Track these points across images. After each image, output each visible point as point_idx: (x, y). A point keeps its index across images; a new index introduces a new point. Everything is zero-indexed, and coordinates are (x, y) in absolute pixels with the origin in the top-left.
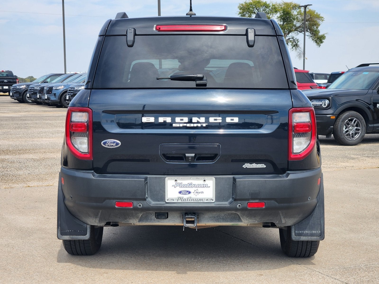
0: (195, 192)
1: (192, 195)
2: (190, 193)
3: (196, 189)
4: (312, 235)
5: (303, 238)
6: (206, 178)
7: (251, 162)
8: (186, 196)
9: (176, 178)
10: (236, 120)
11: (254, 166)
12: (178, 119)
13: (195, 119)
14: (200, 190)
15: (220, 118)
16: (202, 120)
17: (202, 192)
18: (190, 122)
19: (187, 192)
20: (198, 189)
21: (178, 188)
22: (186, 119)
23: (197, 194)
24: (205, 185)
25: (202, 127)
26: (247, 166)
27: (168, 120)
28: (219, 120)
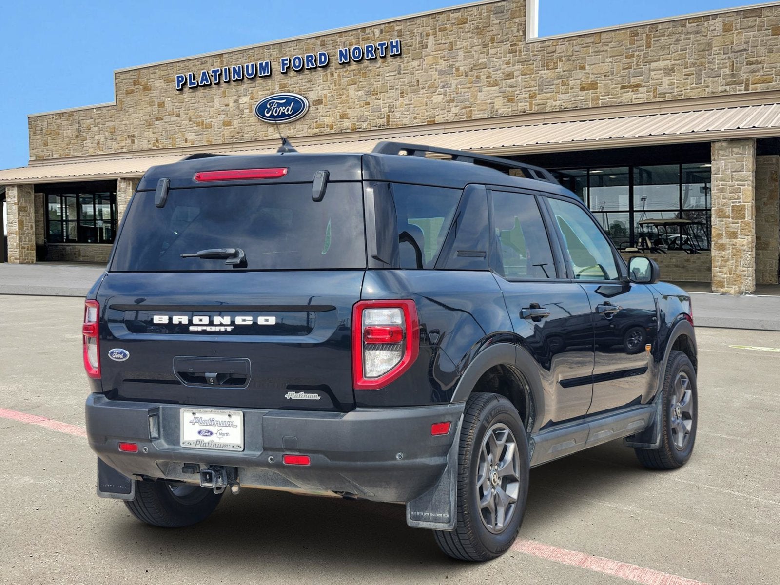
0: (218, 434)
1: (215, 438)
2: (211, 434)
3: (220, 428)
4: (436, 520)
5: (423, 525)
6: (231, 412)
7: (297, 388)
8: (207, 439)
9: (194, 409)
10: (272, 320)
11: (302, 396)
12: (196, 320)
13: (217, 320)
14: (225, 430)
15: (251, 318)
16: (227, 320)
17: (228, 434)
18: (211, 323)
19: (209, 432)
20: (223, 428)
21: (197, 424)
22: (206, 320)
23: (220, 436)
24: (231, 423)
25: (226, 333)
26: (291, 395)
27: (185, 320)
28: (248, 320)
